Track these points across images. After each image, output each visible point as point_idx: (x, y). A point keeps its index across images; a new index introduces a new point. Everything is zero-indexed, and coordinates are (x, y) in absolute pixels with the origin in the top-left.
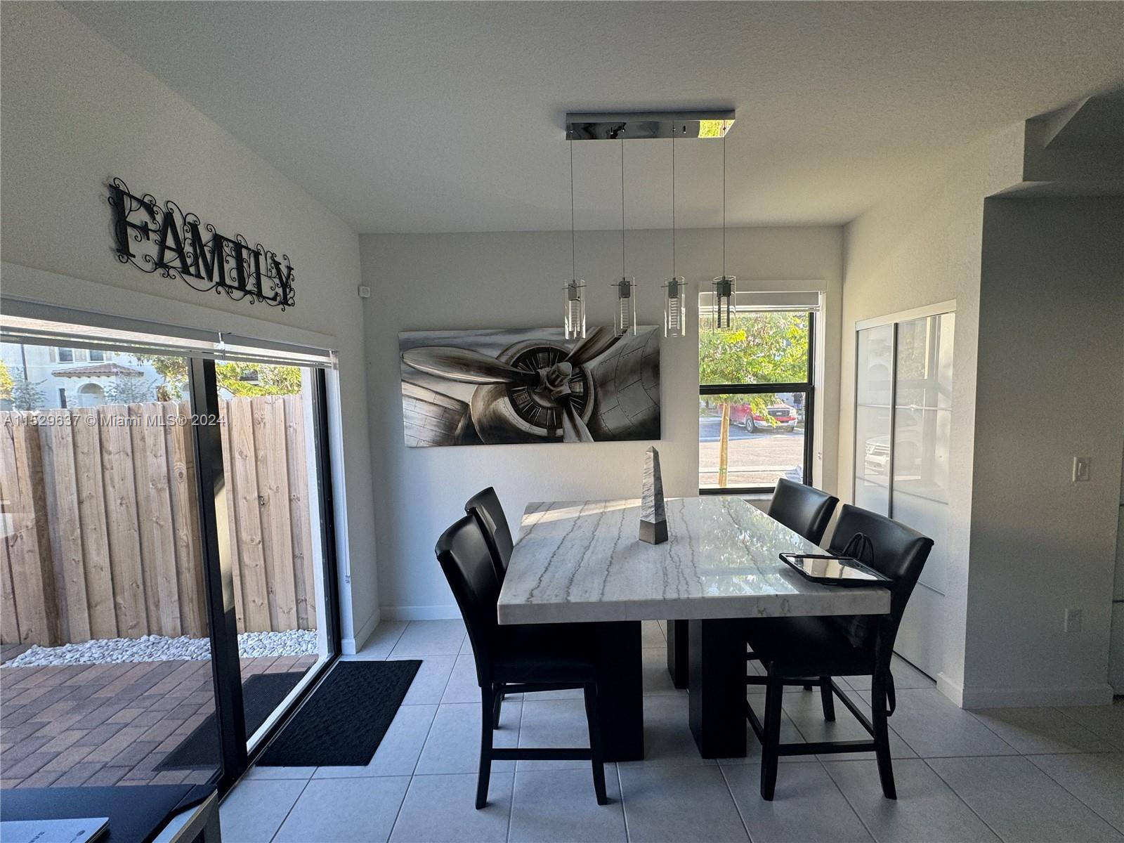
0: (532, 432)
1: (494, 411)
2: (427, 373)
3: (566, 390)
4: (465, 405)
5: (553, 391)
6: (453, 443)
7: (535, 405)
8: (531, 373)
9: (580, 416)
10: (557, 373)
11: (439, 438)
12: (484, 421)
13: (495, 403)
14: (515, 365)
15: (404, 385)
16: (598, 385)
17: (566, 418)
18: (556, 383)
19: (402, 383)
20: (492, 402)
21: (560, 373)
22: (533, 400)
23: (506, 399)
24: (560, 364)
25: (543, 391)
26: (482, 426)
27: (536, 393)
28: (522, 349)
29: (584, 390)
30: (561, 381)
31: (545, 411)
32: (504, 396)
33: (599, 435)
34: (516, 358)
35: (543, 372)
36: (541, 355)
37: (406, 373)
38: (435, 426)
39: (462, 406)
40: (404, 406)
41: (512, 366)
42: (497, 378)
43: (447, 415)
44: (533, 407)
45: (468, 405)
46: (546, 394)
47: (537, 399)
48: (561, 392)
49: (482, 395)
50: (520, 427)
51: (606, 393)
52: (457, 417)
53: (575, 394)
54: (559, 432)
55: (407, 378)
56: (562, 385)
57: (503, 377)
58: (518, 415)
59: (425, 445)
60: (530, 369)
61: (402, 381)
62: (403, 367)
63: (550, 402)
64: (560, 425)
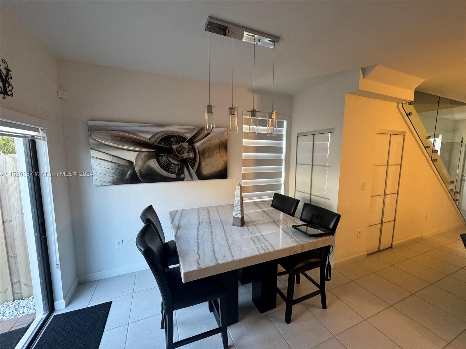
0: (168, 176)
1: (148, 166)
2: (108, 145)
3: (185, 156)
4: (131, 163)
5: (179, 156)
6: (124, 182)
7: (170, 163)
8: (168, 147)
9: (193, 168)
10: (181, 148)
11: (115, 181)
12: (143, 171)
13: (149, 162)
14: (159, 143)
15: (92, 151)
16: (201, 154)
17: (185, 169)
18: (181, 153)
19: (91, 150)
20: (147, 161)
21: (183, 148)
22: (169, 161)
23: (155, 160)
24: (183, 144)
25: (174, 156)
26: (142, 174)
27: (170, 157)
28: (163, 135)
29: (194, 156)
30: (183, 152)
31: (175, 166)
32: (153, 158)
33: (201, 177)
34: (160, 139)
35: (174, 147)
36: (173, 138)
37: (93, 144)
38: (113, 174)
39: (129, 163)
40: (92, 163)
41: (157, 143)
42: (150, 149)
43: (120, 168)
44: (169, 164)
45: (133, 163)
46: (176, 157)
47: (171, 160)
48: (183, 157)
49: (141, 157)
50: (162, 173)
51: (204, 158)
52: (126, 169)
53: (190, 158)
54: (182, 176)
55: (94, 147)
56: (184, 154)
57: (153, 149)
58: (161, 167)
59: (107, 185)
60: (167, 145)
61: (91, 149)
62: (91, 141)
63: (178, 162)
64: (183, 173)
